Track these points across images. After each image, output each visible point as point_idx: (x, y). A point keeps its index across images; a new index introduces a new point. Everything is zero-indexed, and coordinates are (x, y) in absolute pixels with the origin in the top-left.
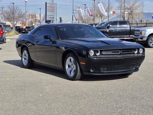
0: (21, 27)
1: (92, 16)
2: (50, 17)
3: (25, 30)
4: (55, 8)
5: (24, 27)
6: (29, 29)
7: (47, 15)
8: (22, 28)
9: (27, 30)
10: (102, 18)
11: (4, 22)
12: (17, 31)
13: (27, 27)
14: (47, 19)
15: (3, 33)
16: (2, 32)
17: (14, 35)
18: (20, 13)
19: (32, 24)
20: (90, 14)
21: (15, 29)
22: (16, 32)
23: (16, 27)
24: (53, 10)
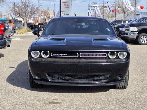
0: (33, 24)
1: (113, 11)
2: (64, 13)
3: (38, 26)
4: (70, 4)
5: (37, 24)
6: (42, 26)
7: (61, 11)
8: (35, 25)
9: (40, 27)
10: (125, 14)
11: (16, 18)
12: (30, 27)
13: (39, 24)
14: (61, 15)
15: (5, 29)
16: (2, 29)
17: (26, 32)
18: (33, 7)
19: (45, 21)
20: (111, 10)
21: (27, 25)
22: (28, 28)
23: (29, 24)
24: (68, 5)
